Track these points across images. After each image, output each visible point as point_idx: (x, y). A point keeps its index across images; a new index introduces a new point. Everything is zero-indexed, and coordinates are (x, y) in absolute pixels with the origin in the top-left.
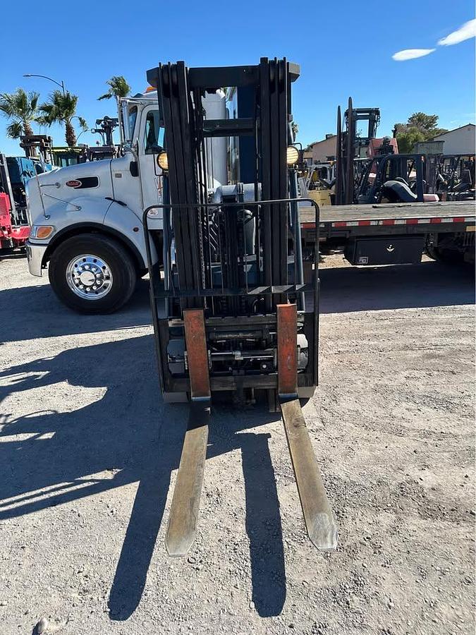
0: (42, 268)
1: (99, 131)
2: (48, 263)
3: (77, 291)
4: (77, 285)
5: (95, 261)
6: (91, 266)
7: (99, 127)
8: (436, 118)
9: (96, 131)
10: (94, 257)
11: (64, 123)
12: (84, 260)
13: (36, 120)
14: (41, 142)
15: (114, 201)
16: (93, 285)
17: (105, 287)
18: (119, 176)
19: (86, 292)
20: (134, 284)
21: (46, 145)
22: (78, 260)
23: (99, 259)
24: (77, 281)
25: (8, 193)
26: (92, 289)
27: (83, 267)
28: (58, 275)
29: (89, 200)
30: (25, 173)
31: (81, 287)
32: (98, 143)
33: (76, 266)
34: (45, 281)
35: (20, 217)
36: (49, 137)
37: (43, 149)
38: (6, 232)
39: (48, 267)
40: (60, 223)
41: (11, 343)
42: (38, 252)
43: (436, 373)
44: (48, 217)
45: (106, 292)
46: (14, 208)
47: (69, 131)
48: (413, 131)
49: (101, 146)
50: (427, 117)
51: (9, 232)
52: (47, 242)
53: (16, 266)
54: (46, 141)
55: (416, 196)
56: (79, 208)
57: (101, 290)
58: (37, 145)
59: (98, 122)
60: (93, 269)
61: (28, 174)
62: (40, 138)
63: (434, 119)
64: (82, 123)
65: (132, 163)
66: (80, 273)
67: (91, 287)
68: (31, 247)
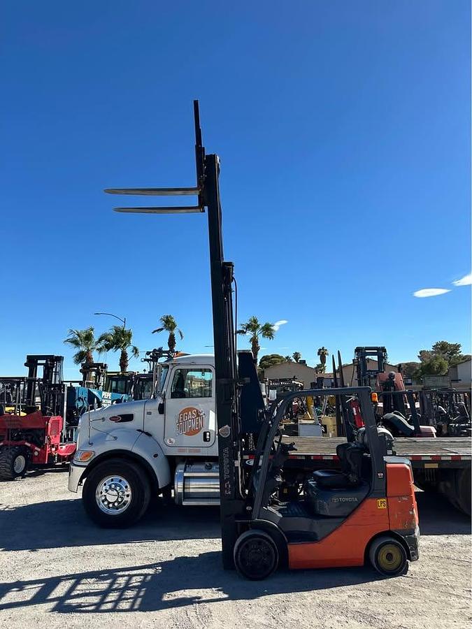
0: (79, 485)
1: (148, 360)
2: (84, 481)
3: (102, 506)
4: (103, 501)
5: (120, 481)
6: (116, 485)
7: (148, 357)
8: (459, 346)
9: (145, 360)
10: (120, 478)
11: (119, 351)
12: (112, 480)
13: (97, 349)
14: (98, 368)
15: (143, 432)
16: (115, 502)
17: (124, 504)
18: (149, 413)
19: (109, 508)
20: (147, 503)
21: (102, 371)
22: (107, 480)
23: (123, 480)
24: (103, 498)
25: (63, 417)
26: (114, 505)
27: (110, 486)
28: (90, 491)
29: (124, 431)
30: (79, 399)
31: (106, 503)
32: (145, 370)
33: (105, 485)
34: (79, 496)
35: (68, 435)
36: (105, 365)
37: (98, 374)
38: (54, 449)
39: (83, 484)
40: (99, 450)
41: (42, 550)
42: (78, 472)
43: (375, 593)
44: (91, 444)
45: (125, 508)
46: (64, 427)
47: (124, 356)
48: (436, 358)
49: (147, 373)
50: (451, 346)
51: (57, 449)
52: (87, 464)
53: (56, 479)
54: (102, 367)
55: (413, 428)
56: (116, 438)
57: (121, 507)
58: (94, 370)
59: (148, 353)
60: (118, 488)
61: (82, 400)
62: (98, 365)
63: (457, 347)
64: (136, 351)
65: (160, 404)
66: (107, 491)
67: (113, 503)
68: (74, 467)
